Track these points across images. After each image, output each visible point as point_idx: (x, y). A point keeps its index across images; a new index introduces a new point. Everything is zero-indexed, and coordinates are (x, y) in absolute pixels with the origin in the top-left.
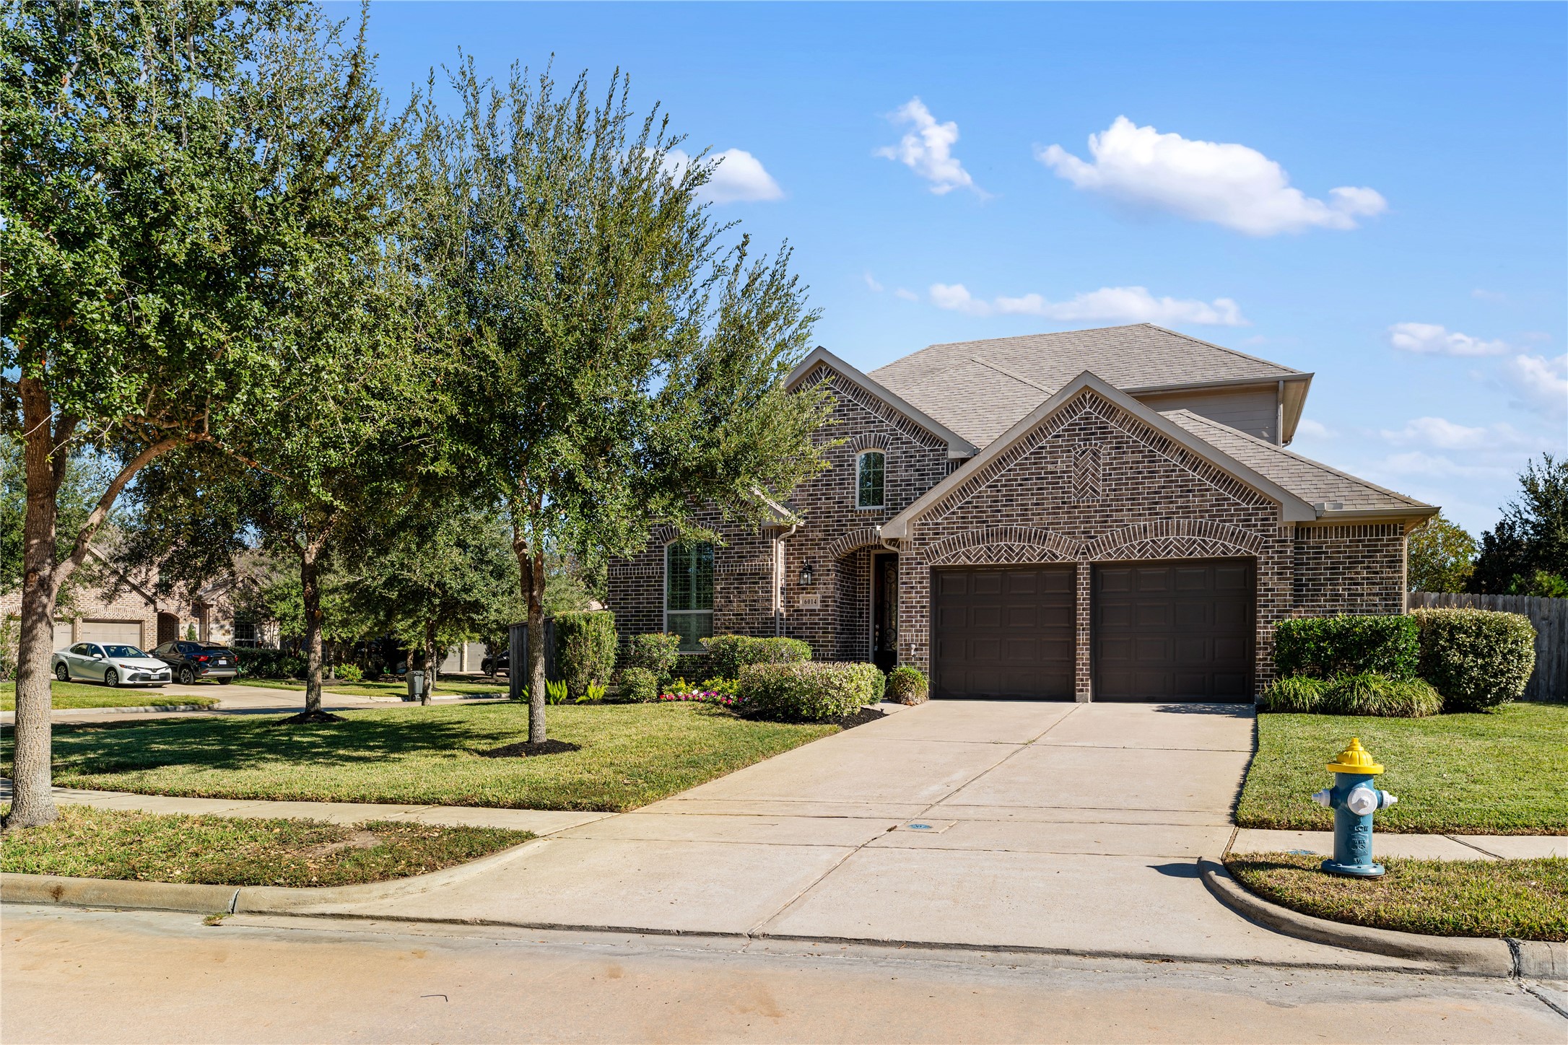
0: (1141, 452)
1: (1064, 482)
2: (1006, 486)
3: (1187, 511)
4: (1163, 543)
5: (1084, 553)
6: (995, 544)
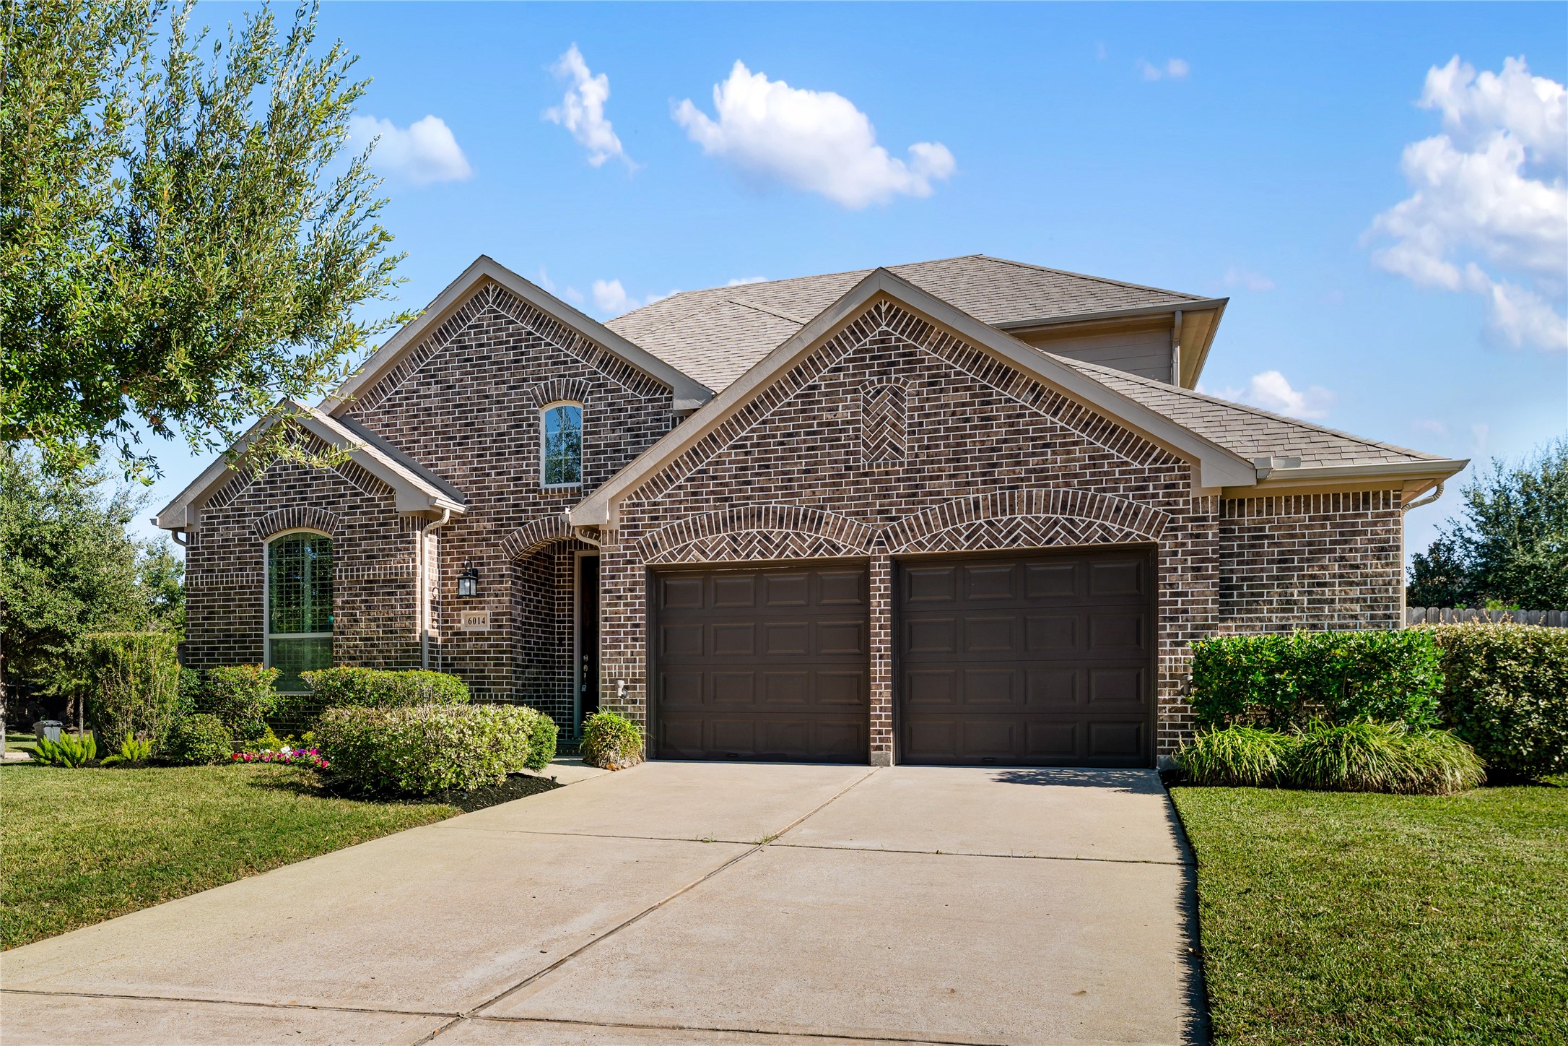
0: (969, 388)
1: (849, 438)
2: (758, 445)
3: (1043, 476)
4: (1006, 525)
5: (881, 543)
6: (743, 532)
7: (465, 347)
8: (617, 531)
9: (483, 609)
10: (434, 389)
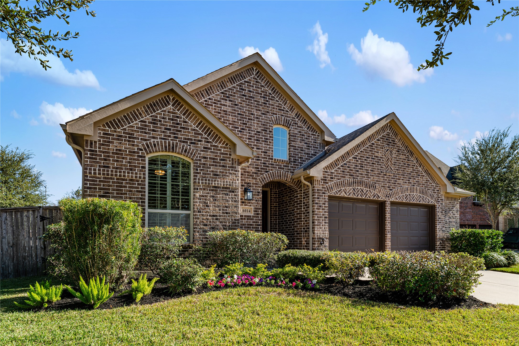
0: (405, 155)
1: (381, 162)
2: (360, 159)
3: (418, 183)
5: (388, 197)
6: (356, 188)
7: (243, 90)
8: (319, 181)
9: (251, 206)
10: (228, 103)
